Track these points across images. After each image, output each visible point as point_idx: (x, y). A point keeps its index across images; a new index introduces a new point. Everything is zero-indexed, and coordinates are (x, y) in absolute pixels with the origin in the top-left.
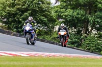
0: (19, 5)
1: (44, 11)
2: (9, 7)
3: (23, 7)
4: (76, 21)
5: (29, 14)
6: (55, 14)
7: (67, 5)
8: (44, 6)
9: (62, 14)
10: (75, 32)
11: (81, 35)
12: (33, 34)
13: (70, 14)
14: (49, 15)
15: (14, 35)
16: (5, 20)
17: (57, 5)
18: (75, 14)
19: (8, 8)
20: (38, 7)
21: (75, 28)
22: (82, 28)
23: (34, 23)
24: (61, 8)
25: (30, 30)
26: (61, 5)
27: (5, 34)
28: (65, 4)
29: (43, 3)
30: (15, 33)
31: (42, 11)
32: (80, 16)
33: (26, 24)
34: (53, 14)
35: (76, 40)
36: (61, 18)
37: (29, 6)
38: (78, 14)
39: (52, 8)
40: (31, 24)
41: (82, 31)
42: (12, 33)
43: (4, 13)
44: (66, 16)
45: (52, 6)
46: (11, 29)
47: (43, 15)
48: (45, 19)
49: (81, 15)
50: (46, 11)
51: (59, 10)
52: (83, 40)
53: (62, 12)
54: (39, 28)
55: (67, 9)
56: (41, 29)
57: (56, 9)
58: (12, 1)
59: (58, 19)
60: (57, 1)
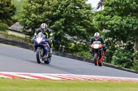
0: (49, 10)
2: (35, 13)
3: (54, 13)
4: (126, 32)
5: (62, 22)
6: (97, 22)
7: (113, 11)
8: (83, 12)
9: (107, 23)
10: (123, 46)
11: (133, 52)
12: (46, 48)
13: (118, 22)
14: (88, 24)
16: (30, 30)
17: (100, 9)
18: (124, 22)
19: (33, 15)
20: (74, 13)
21: (125, 42)
22: (134, 41)
23: (49, 33)
24: (105, 15)
26: (105, 10)
27: (29, 49)
28: (110, 9)
29: (81, 8)
31: (79, 18)
32: (131, 25)
33: (37, 33)
34: (94, 22)
35: (126, 58)
37: (62, 11)
38: (128, 22)
39: (92, 14)
40: (45, 34)
41: (133, 45)
43: (28, 22)
44: (112, 25)
45: (93, 11)
47: (81, 24)
48: (84, 30)
49: (133, 24)
50: (85, 18)
51: (103, 17)
52: (135, 58)
53: (106, 20)
54: (75, 41)
55: (113, 16)
56: (78, 42)
57: (98, 16)
58: (39, 6)
59: (102, 30)
60: (100, 4)
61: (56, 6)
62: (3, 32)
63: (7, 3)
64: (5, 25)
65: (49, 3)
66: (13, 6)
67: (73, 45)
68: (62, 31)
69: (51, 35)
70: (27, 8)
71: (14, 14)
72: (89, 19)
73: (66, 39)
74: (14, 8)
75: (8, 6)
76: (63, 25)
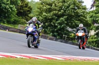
1: (79, 16)
5: (65, 19)
6: (90, 19)
8: (80, 11)
9: (97, 19)
14: (84, 20)
15: (50, 39)
20: (74, 12)
24: (96, 13)
25: (33, 32)
26: (96, 10)
29: (79, 8)
30: (51, 37)
31: (77, 16)
36: (97, 23)
39: (87, 13)
40: (35, 25)
42: (48, 37)
43: (40, 18)
45: (87, 11)
46: (47, 34)
50: (81, 16)
51: (94, 15)
53: (97, 17)
54: (74, 32)
57: (91, 14)
58: (48, 7)
59: (94, 24)
60: (93, 6)
61: (61, 7)
62: (23, 26)
63: (26, 4)
64: (24, 20)
65: (55, 5)
66: (30, 7)
67: (73, 35)
68: (65, 25)
69: (40, 26)
70: (40, 9)
71: (30, 13)
72: (84, 17)
73: (68, 31)
74: (30, 9)
75: (26, 7)
76: (66, 21)
